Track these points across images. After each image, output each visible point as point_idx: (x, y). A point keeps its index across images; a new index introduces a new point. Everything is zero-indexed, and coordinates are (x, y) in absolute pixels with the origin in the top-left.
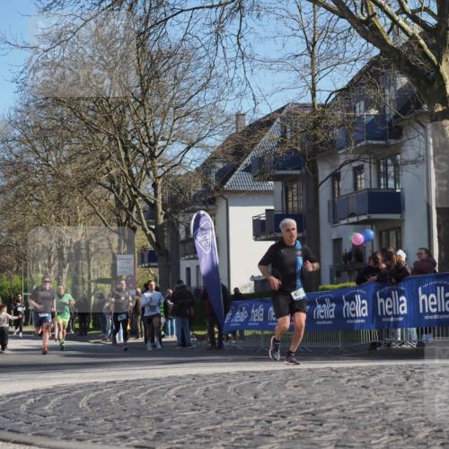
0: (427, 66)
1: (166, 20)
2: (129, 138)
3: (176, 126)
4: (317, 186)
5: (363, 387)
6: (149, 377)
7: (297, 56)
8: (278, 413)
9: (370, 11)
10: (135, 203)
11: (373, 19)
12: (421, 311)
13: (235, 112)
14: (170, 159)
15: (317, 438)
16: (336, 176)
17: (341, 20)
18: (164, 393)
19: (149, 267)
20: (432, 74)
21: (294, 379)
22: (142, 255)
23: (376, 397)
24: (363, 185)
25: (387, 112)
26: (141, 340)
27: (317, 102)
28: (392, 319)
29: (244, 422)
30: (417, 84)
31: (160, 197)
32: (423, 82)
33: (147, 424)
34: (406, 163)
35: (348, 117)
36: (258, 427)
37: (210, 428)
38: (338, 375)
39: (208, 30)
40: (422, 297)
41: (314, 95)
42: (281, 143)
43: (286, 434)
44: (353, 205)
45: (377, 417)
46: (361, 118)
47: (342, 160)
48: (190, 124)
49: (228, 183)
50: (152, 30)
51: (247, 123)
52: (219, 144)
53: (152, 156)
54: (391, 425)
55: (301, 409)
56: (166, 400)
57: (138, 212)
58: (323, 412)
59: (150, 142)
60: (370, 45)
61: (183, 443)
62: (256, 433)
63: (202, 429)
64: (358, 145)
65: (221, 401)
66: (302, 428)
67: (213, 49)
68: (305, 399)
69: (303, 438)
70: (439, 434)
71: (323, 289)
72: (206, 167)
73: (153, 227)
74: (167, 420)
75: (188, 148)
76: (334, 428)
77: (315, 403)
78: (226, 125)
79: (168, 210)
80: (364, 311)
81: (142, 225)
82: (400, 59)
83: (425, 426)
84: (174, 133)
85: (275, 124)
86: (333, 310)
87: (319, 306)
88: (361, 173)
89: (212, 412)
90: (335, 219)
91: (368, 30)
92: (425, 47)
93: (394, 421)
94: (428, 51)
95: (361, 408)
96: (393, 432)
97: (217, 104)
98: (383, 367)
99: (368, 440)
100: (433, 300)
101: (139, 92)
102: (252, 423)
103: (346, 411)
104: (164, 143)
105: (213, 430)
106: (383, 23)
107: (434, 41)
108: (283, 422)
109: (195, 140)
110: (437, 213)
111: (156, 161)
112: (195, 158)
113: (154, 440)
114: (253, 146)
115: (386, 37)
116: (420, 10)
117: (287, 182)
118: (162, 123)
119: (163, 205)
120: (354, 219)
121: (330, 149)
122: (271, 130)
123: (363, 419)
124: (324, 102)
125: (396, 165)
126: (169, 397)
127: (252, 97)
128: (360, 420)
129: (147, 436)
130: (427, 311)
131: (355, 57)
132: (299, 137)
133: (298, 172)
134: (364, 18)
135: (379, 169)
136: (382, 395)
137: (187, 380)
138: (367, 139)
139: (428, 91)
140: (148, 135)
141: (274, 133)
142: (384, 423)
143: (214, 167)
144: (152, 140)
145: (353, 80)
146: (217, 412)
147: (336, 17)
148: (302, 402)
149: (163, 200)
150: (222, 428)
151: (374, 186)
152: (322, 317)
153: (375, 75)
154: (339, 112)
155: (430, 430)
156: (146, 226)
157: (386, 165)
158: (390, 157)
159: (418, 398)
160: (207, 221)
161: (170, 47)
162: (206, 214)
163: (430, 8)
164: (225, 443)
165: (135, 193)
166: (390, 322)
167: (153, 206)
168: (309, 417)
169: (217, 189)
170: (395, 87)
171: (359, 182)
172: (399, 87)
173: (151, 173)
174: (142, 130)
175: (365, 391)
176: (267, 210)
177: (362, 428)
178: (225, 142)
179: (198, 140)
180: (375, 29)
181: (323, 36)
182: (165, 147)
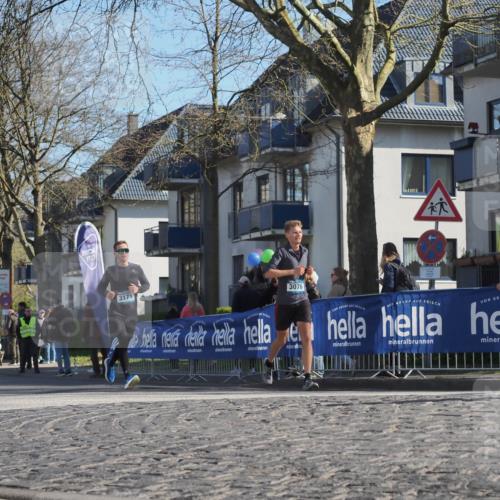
0: (340, 66)
1: (51, 7)
2: (7, 139)
3: (60, 127)
4: (216, 197)
5: (264, 421)
6: (23, 407)
7: (196, 52)
8: (168, 449)
9: (278, 4)
10: (12, 212)
11: (282, 13)
12: (330, 338)
13: (126, 112)
14: (52, 164)
15: (211, 478)
16: (237, 187)
17: (247, 13)
18: (40, 427)
19: (27, 283)
20: (346, 75)
21: (188, 411)
22: (19, 270)
23: (278, 433)
24: (267, 196)
25: (296, 116)
26: (17, 365)
27: (219, 103)
28: (297, 346)
29: (129, 459)
30: (329, 86)
31: (41, 205)
32: (335, 85)
33: (21, 461)
34: (316, 173)
35: (252, 121)
36: (145, 465)
37: (91, 465)
38: (236, 407)
39: (98, 21)
40: (332, 322)
41: (215, 96)
42: (178, 148)
43: (176, 473)
44: (257, 219)
45: (278, 455)
46: (266, 122)
47: (245, 168)
48: (77, 125)
49: (117, 192)
50: (35, 19)
51: (140, 125)
52: (108, 147)
53: (33, 160)
54: (293, 464)
55: (194, 445)
56: (42, 434)
57: (16, 222)
58: (218, 448)
59: (30, 144)
60: (279, 42)
61: (60, 482)
62: (143, 472)
63: (83, 467)
64: (263, 153)
65: (105, 435)
66: (195, 466)
67: (104, 40)
68: (198, 435)
69: (196, 478)
70: (346, 475)
71: (221, 312)
72: (93, 173)
73: (32, 239)
74: (43, 457)
75: (74, 152)
76: (230, 466)
77: (209, 439)
78: (117, 126)
79: (50, 220)
80: (267, 337)
81: (20, 236)
82: (311, 58)
83: (331, 465)
84: (57, 135)
85: (171, 126)
86: (232, 336)
87: (217, 331)
88: (265, 184)
89: (94, 448)
90: (235, 234)
91: (276, 25)
92: (339, 46)
93: (296, 460)
94: (342, 51)
95: (261, 445)
96: (295, 471)
97: (106, 103)
98: (285, 399)
99: (267, 480)
100: (342, 325)
101: (20, 87)
102: (139, 461)
103: (244, 448)
104: (47, 145)
105: (95, 468)
106: (292, 18)
107: (349, 40)
108: (173, 460)
109: (81, 143)
110: (349, 229)
111: (36, 165)
112: (81, 163)
113: (28, 479)
114: (146, 150)
115: (295, 33)
116: (333, 5)
117: (184, 192)
118: (45, 124)
119: (44, 214)
120: (257, 235)
121: (232, 156)
122: (166, 133)
123: (263, 457)
124: (226, 104)
125: (304, 175)
126: (45, 430)
127: (146, 97)
128: (259, 459)
129: (20, 474)
130: (336, 338)
131: (262, 55)
132: (197, 142)
133: (196, 181)
134: (271, 12)
135: (285, 179)
136: (284, 430)
137: (68, 411)
138: (273, 146)
139: (341, 95)
140: (28, 136)
141: (170, 137)
142: (285, 461)
143: (102, 173)
144: (33, 141)
145: (258, 80)
146: (99, 448)
147: (241, 10)
148: (195, 438)
149: (44, 208)
150: (105, 466)
151: (280, 198)
152: (221, 344)
153: (283, 75)
154: (243, 115)
155: (337, 469)
156: (24, 238)
157: (293, 175)
158: (297, 166)
159: (324, 434)
160: (93, 233)
161: (56, 38)
162: (92, 226)
163: (345, 3)
164: (108, 482)
165: (13, 201)
166: (294, 349)
167: (33, 216)
168: (202, 454)
169: (105, 198)
170: (304, 89)
171: (263, 193)
172: (309, 88)
173: (31, 178)
174: (22, 130)
175: (265, 426)
176: (160, 223)
177: (261, 467)
178: (115, 145)
179: (85, 142)
180: (284, 24)
181: (226, 30)
182: (47, 149)
